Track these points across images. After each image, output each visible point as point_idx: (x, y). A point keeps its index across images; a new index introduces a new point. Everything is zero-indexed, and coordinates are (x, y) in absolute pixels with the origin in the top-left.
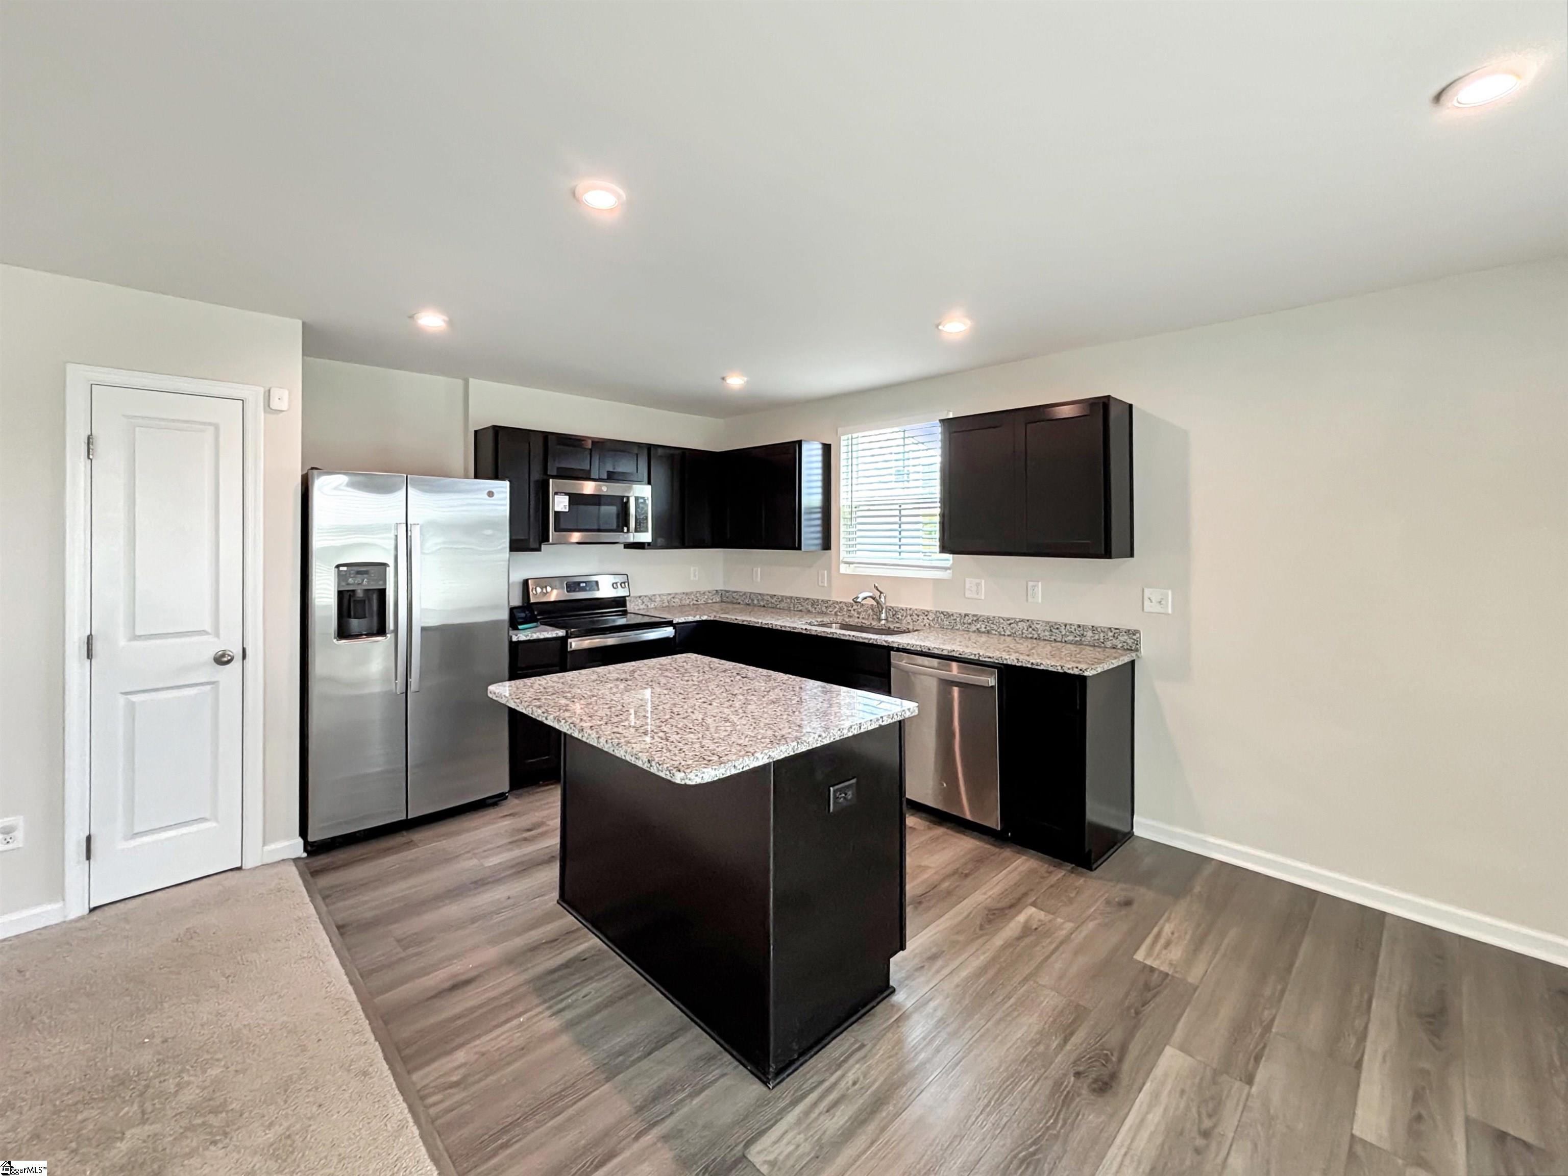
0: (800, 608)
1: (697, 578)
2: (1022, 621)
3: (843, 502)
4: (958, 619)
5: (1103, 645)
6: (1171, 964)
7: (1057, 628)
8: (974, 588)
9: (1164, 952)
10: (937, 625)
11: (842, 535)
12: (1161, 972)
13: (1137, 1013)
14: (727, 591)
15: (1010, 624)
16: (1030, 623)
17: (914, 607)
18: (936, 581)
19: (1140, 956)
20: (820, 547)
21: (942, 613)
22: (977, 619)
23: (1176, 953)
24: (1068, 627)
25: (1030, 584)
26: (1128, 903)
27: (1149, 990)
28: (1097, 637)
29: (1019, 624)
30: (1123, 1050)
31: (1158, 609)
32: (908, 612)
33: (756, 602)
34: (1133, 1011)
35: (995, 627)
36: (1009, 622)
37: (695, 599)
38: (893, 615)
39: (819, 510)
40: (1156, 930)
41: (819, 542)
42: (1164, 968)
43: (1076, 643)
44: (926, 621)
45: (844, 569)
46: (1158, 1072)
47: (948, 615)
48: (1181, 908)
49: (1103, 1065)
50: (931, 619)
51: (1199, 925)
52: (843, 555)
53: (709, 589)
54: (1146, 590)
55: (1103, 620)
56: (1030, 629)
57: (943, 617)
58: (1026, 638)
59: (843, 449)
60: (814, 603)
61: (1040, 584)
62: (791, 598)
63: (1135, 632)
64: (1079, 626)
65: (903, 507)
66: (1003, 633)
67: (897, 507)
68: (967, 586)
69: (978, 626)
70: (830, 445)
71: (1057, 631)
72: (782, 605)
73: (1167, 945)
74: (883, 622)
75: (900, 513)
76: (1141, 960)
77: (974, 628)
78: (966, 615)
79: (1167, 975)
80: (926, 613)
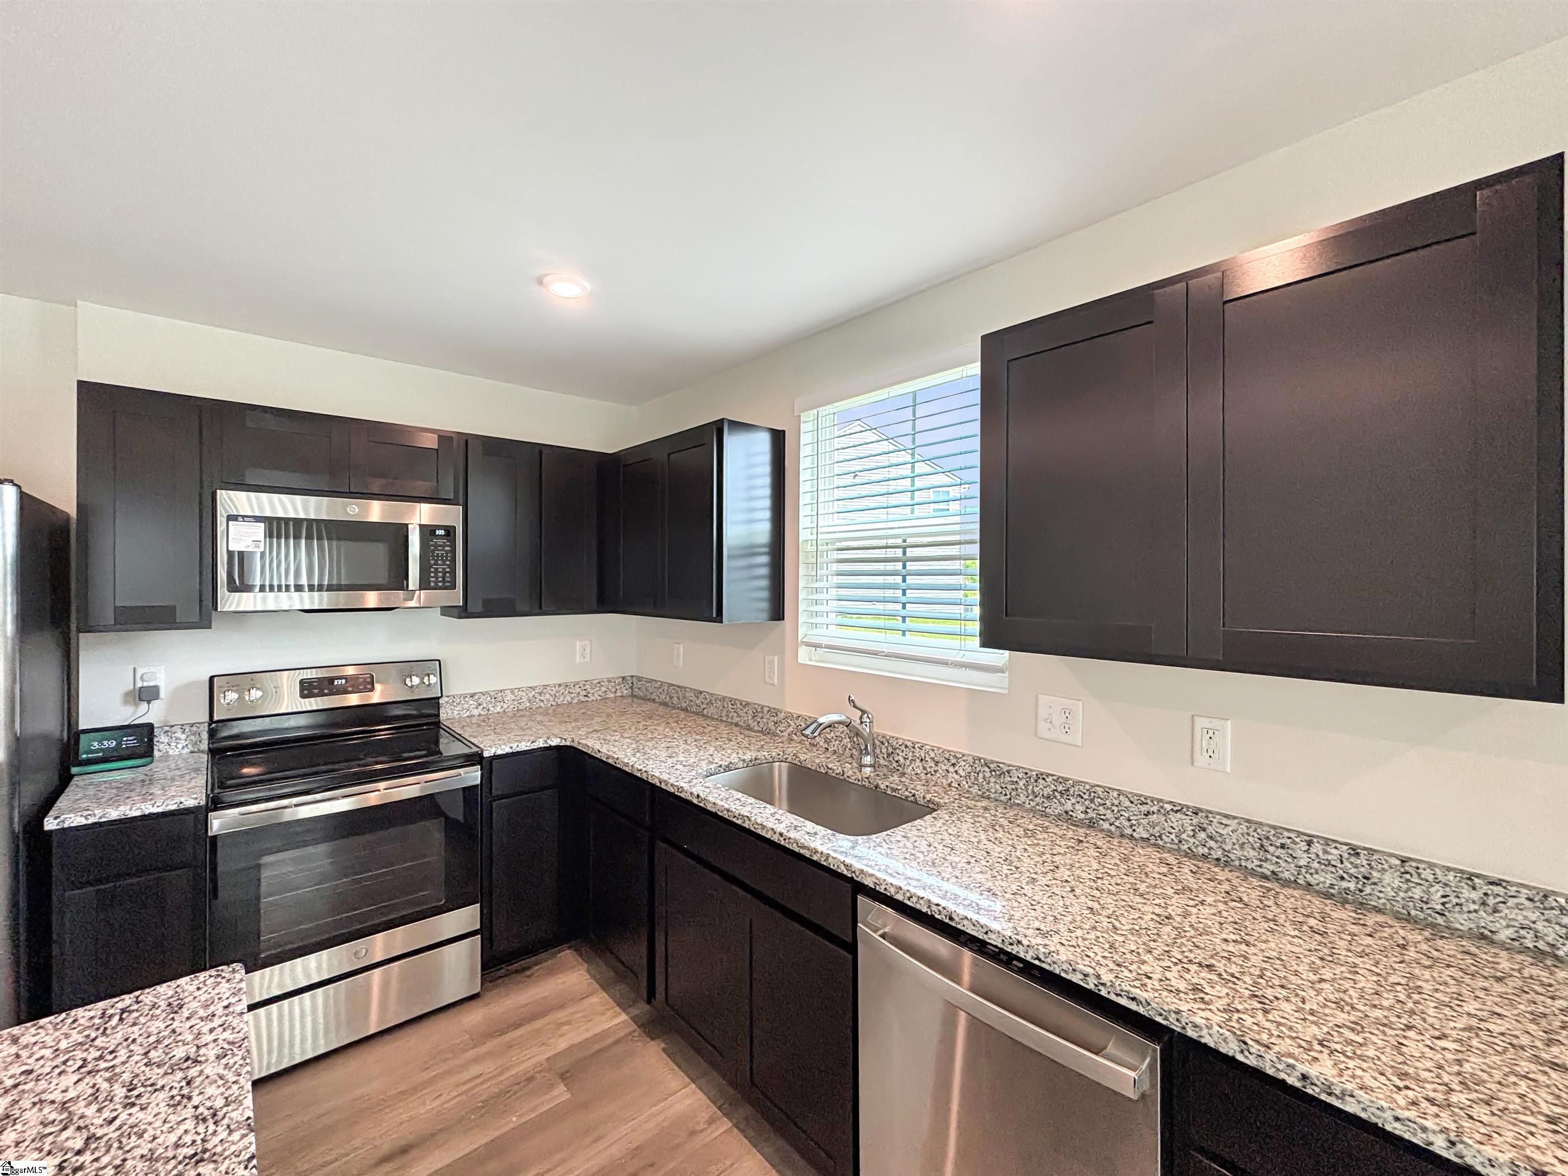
0: (736, 720)
1: (588, 659)
2: (1180, 810)
3: (804, 535)
4: (1021, 783)
5: (1440, 920)
7: (1283, 846)
8: (1058, 720)
10: (974, 790)
11: (802, 595)
14: (640, 679)
15: (1147, 814)
16: (1204, 820)
18: (974, 695)
20: (765, 615)
21: (989, 766)
22: (1065, 788)
24: (1317, 848)
25: (1201, 723)
28: (1417, 893)
29: (1172, 816)
32: (918, 752)
33: (675, 700)
35: (1109, 815)
36: (1144, 808)
37: (584, 693)
38: (889, 755)
39: (766, 550)
41: (765, 605)
44: (952, 776)
45: (804, 656)
47: (1000, 771)
50: (961, 772)
52: (802, 631)
53: (611, 675)
56: (1202, 835)
57: (988, 775)
58: (1190, 855)
59: (805, 439)
60: (758, 711)
61: (1229, 722)
62: (724, 698)
64: (1355, 851)
66: (1128, 831)
67: (899, 541)
68: (1043, 713)
69: (1069, 806)
70: (784, 432)
71: (1280, 852)
72: (711, 711)
74: (868, 770)
75: (904, 553)
77: (1055, 808)
78: (1041, 776)
80: (953, 760)
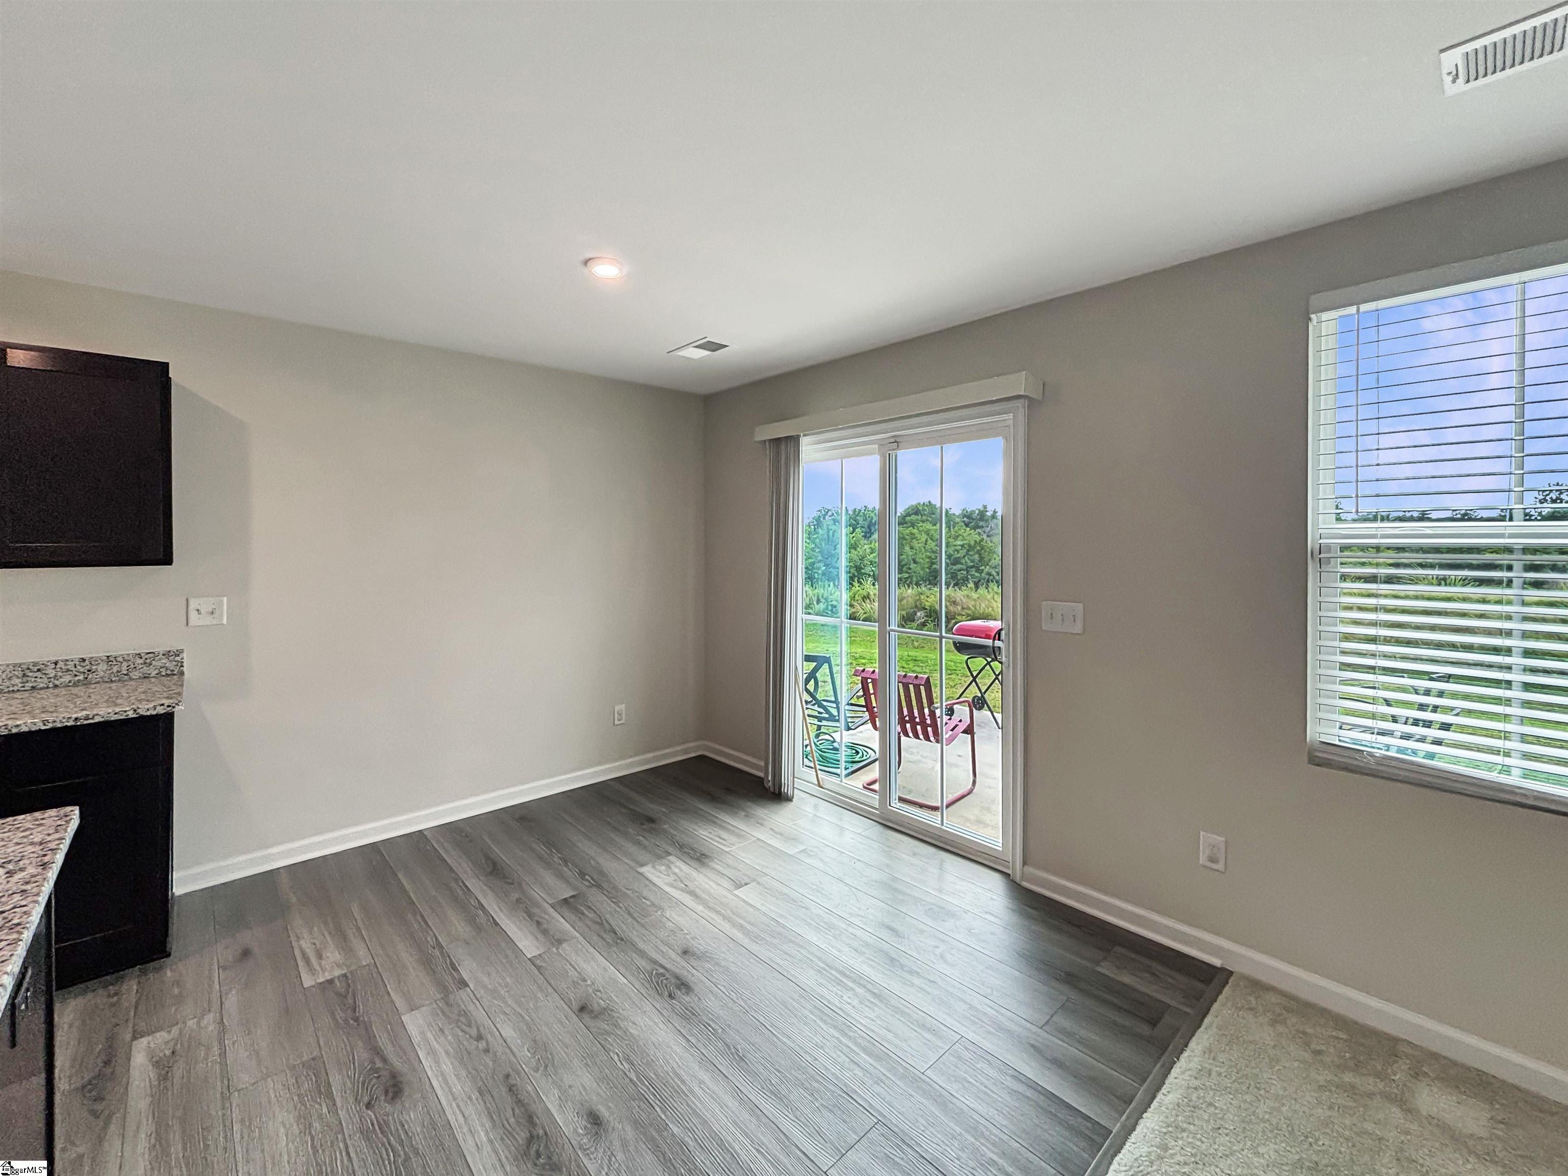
6: (339, 966)
9: (323, 962)
12: (338, 977)
13: (356, 1020)
19: (308, 981)
23: (333, 955)
26: (246, 954)
27: (346, 997)
30: (377, 1051)
31: (208, 621)
34: (351, 1022)
40: (297, 953)
42: (337, 972)
46: (416, 1038)
48: (297, 921)
49: (378, 1077)
51: (326, 923)
54: (192, 601)
55: (126, 647)
63: (178, 653)
73: (320, 957)
76: (313, 983)
79: (345, 975)
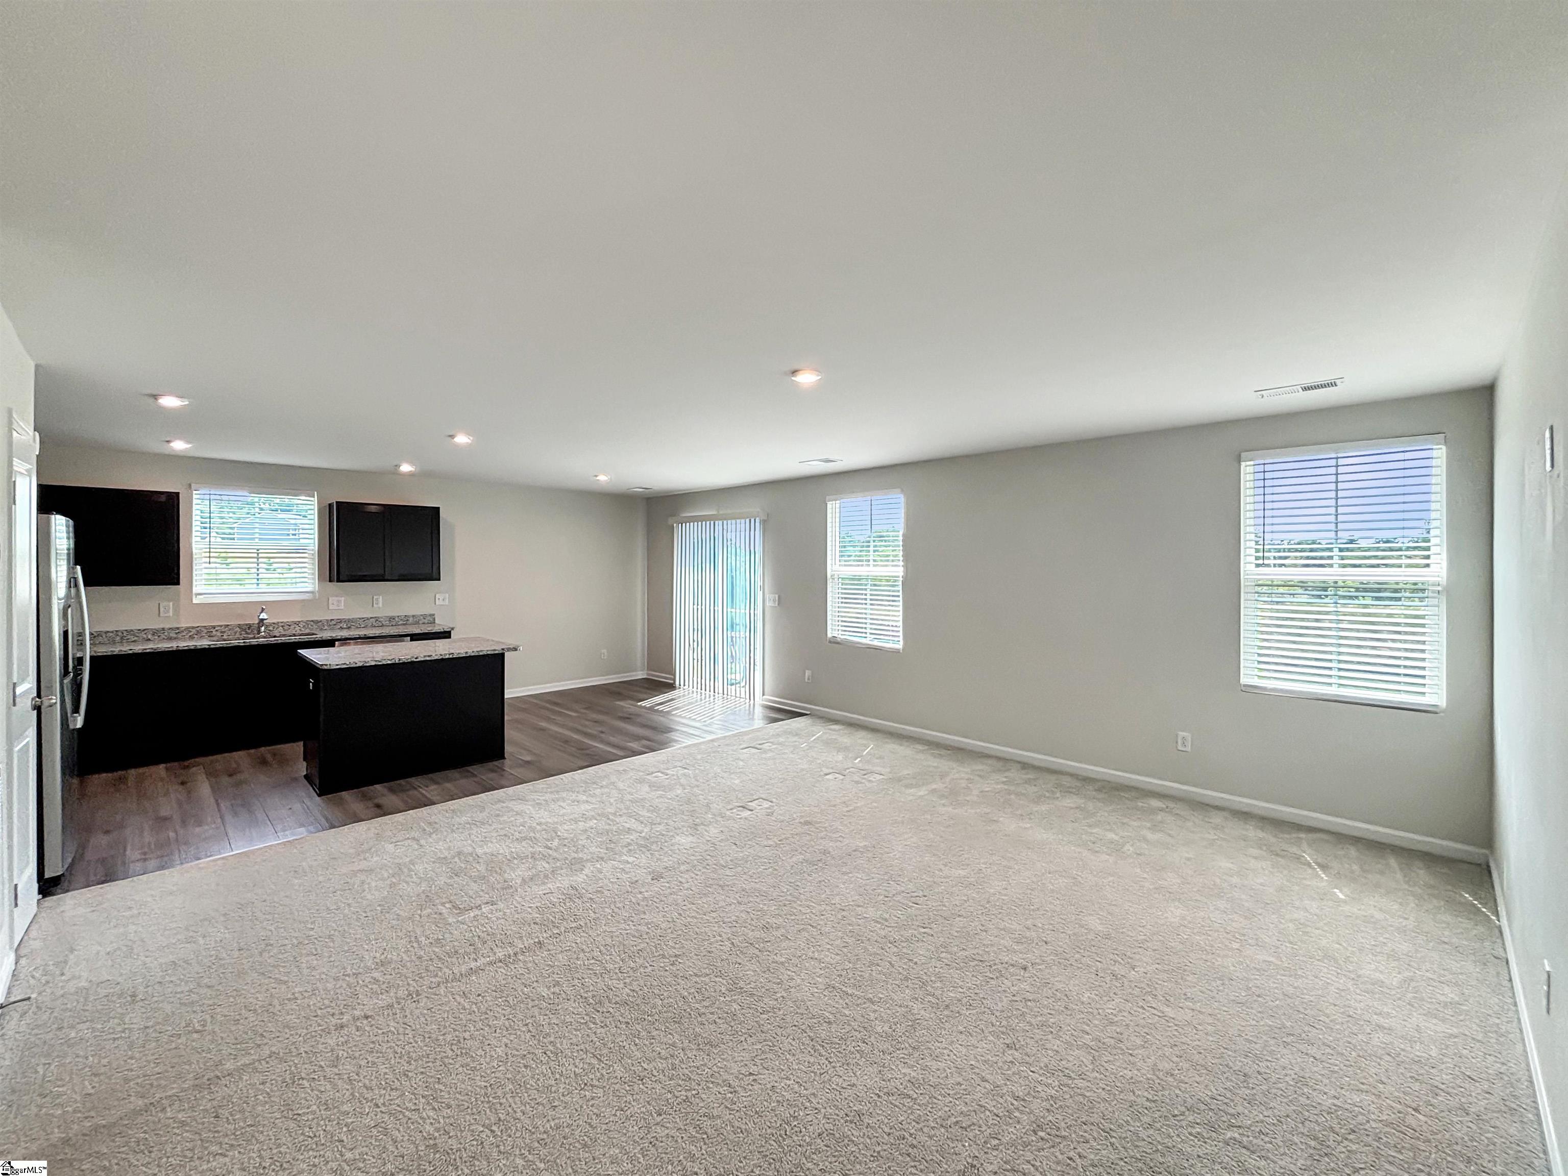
2: (371, 618)
4: (325, 623)
8: (336, 604)
10: (308, 630)
11: (195, 572)
15: (364, 621)
16: (377, 619)
17: (285, 620)
18: (304, 601)
21: (312, 621)
22: (340, 621)
25: (375, 597)
31: (442, 603)
32: (280, 624)
43: (404, 624)
44: (297, 628)
45: (198, 599)
47: (317, 622)
50: (302, 626)
52: (196, 588)
54: (437, 596)
55: (418, 612)
57: (312, 624)
61: (381, 597)
63: (434, 615)
65: (260, 551)
66: (359, 627)
67: (255, 551)
68: (331, 602)
69: (341, 625)
77: (337, 627)
80: (298, 623)
